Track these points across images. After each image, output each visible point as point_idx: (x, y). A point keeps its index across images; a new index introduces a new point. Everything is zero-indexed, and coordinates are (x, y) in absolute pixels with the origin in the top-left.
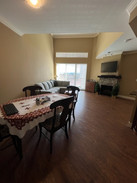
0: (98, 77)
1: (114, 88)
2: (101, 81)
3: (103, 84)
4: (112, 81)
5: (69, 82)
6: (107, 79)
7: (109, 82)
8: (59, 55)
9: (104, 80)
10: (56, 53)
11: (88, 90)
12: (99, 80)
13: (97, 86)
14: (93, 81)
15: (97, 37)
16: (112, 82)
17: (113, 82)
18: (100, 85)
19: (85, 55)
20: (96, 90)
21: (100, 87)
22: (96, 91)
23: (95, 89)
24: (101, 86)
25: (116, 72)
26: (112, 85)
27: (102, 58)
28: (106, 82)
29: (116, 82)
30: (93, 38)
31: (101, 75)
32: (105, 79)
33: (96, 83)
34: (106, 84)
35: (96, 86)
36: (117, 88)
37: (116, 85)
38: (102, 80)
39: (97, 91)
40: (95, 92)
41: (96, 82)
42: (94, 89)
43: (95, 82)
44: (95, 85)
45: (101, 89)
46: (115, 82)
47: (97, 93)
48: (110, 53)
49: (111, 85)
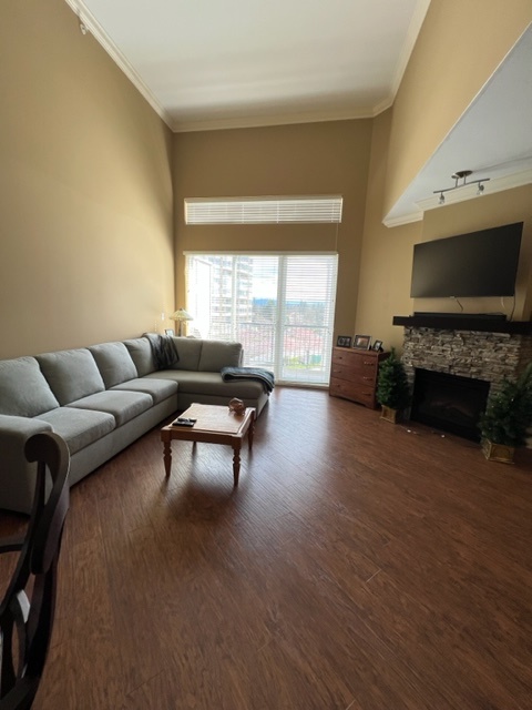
0: (398, 321)
1: (496, 393)
2: (411, 344)
3: (425, 364)
4: (485, 347)
5: (236, 349)
6: (448, 338)
7: (463, 353)
8: (198, 212)
9: (434, 342)
10: (186, 205)
11: (342, 391)
12: (403, 338)
13: (387, 377)
14: (372, 343)
15: (388, 114)
16: (485, 353)
17: (488, 355)
18: (409, 366)
19: (329, 209)
20: (382, 395)
21: (410, 381)
22: (385, 403)
23: (376, 390)
24: (411, 373)
25: (509, 292)
26: (485, 376)
27: (420, 217)
28: (445, 353)
29: (513, 359)
30: (368, 123)
31: (412, 314)
32: (440, 338)
33: (383, 355)
34: (442, 366)
35: (381, 373)
36: (518, 398)
37: (511, 378)
38: (418, 340)
39: (391, 404)
40: (377, 407)
41: (386, 348)
42: (371, 390)
43: (380, 349)
44: (379, 367)
45: (411, 393)
46: (506, 357)
47: (392, 413)
48: (469, 178)
49: (479, 372)
